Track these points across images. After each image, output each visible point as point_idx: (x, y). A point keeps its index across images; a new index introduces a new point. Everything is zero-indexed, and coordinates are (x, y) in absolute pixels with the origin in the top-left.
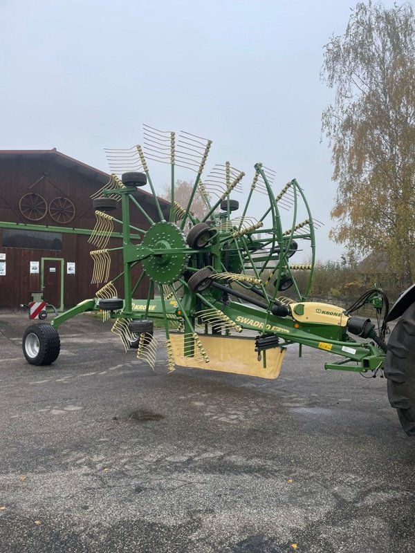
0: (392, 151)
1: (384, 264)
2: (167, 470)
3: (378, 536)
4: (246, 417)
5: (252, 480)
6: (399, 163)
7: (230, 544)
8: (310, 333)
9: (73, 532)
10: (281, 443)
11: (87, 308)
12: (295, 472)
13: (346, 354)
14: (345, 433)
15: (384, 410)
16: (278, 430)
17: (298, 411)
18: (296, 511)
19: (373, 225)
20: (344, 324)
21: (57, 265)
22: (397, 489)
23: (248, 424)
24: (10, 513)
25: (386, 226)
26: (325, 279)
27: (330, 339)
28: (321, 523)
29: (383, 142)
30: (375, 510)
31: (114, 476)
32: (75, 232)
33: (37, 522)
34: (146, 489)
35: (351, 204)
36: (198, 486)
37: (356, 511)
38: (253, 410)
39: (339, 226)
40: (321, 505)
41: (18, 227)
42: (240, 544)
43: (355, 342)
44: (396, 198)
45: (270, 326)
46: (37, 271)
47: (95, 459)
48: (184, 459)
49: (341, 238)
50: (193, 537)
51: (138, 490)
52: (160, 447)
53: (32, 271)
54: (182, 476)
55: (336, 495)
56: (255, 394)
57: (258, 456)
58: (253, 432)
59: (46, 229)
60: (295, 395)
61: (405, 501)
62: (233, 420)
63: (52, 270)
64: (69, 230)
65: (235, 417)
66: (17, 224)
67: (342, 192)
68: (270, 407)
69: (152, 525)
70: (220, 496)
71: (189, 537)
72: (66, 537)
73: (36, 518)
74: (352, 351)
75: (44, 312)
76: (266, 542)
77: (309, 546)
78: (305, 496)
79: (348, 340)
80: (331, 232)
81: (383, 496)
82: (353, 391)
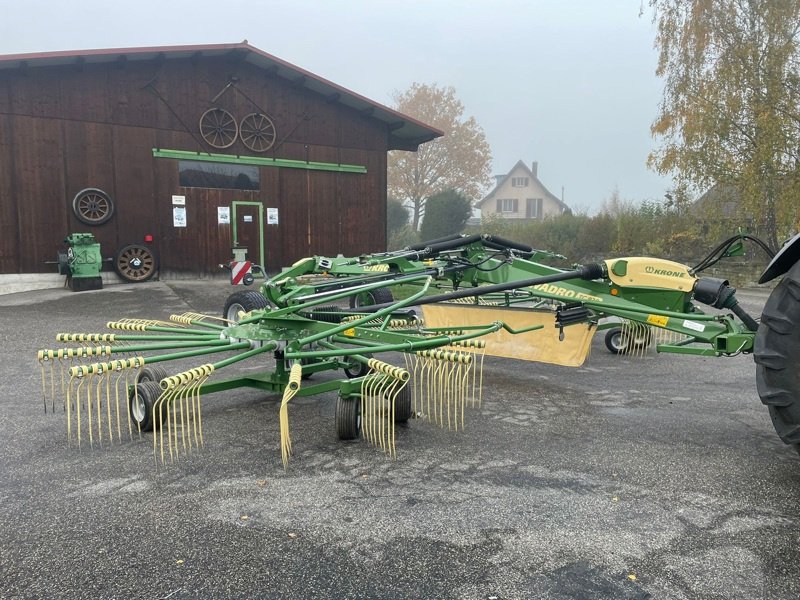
0: (753, 25)
1: (732, 205)
2: (444, 480)
3: (747, 571)
4: (540, 418)
5: (562, 496)
6: (764, 46)
7: (545, 572)
8: (634, 301)
9: (339, 549)
10: (596, 452)
11: (306, 270)
12: (620, 488)
13: (688, 332)
14: (686, 442)
15: (740, 412)
16: (588, 435)
17: (614, 411)
18: (629, 536)
19: (718, 144)
20: (688, 289)
21: (253, 211)
22: (769, 514)
23: (546, 426)
24: (255, 523)
25: (738, 146)
26: (639, 229)
27: (665, 310)
28: (665, 551)
29: (739, 12)
30: (739, 539)
31: (376, 484)
32: (276, 164)
33: (292, 535)
34: (421, 501)
35: (683, 113)
36: (490, 501)
37: (712, 539)
38: (549, 409)
39: (665, 147)
40: (661, 529)
41: (200, 158)
42: (559, 571)
43: (703, 314)
44: (757, 101)
45: (573, 293)
46: (228, 220)
47: (347, 463)
48: (465, 467)
49: (666, 165)
50: (495, 559)
51: (411, 502)
52: (429, 451)
53: (221, 221)
54: (466, 488)
55: (681, 519)
56: (549, 389)
57: (565, 468)
58: (553, 436)
59: (237, 161)
60: (606, 392)
61: (782, 530)
62: (522, 421)
63: (248, 218)
64: (267, 161)
65: (525, 417)
66: (199, 154)
67: (673, 94)
68: (572, 405)
69: (438, 544)
70: (521, 513)
71: (489, 560)
72: (332, 554)
73: (289, 530)
74: (699, 327)
75: (250, 276)
76: (593, 571)
77: (653, 579)
78: (639, 519)
79: (693, 311)
80: (651, 157)
81: (750, 523)
82: (691, 387)
